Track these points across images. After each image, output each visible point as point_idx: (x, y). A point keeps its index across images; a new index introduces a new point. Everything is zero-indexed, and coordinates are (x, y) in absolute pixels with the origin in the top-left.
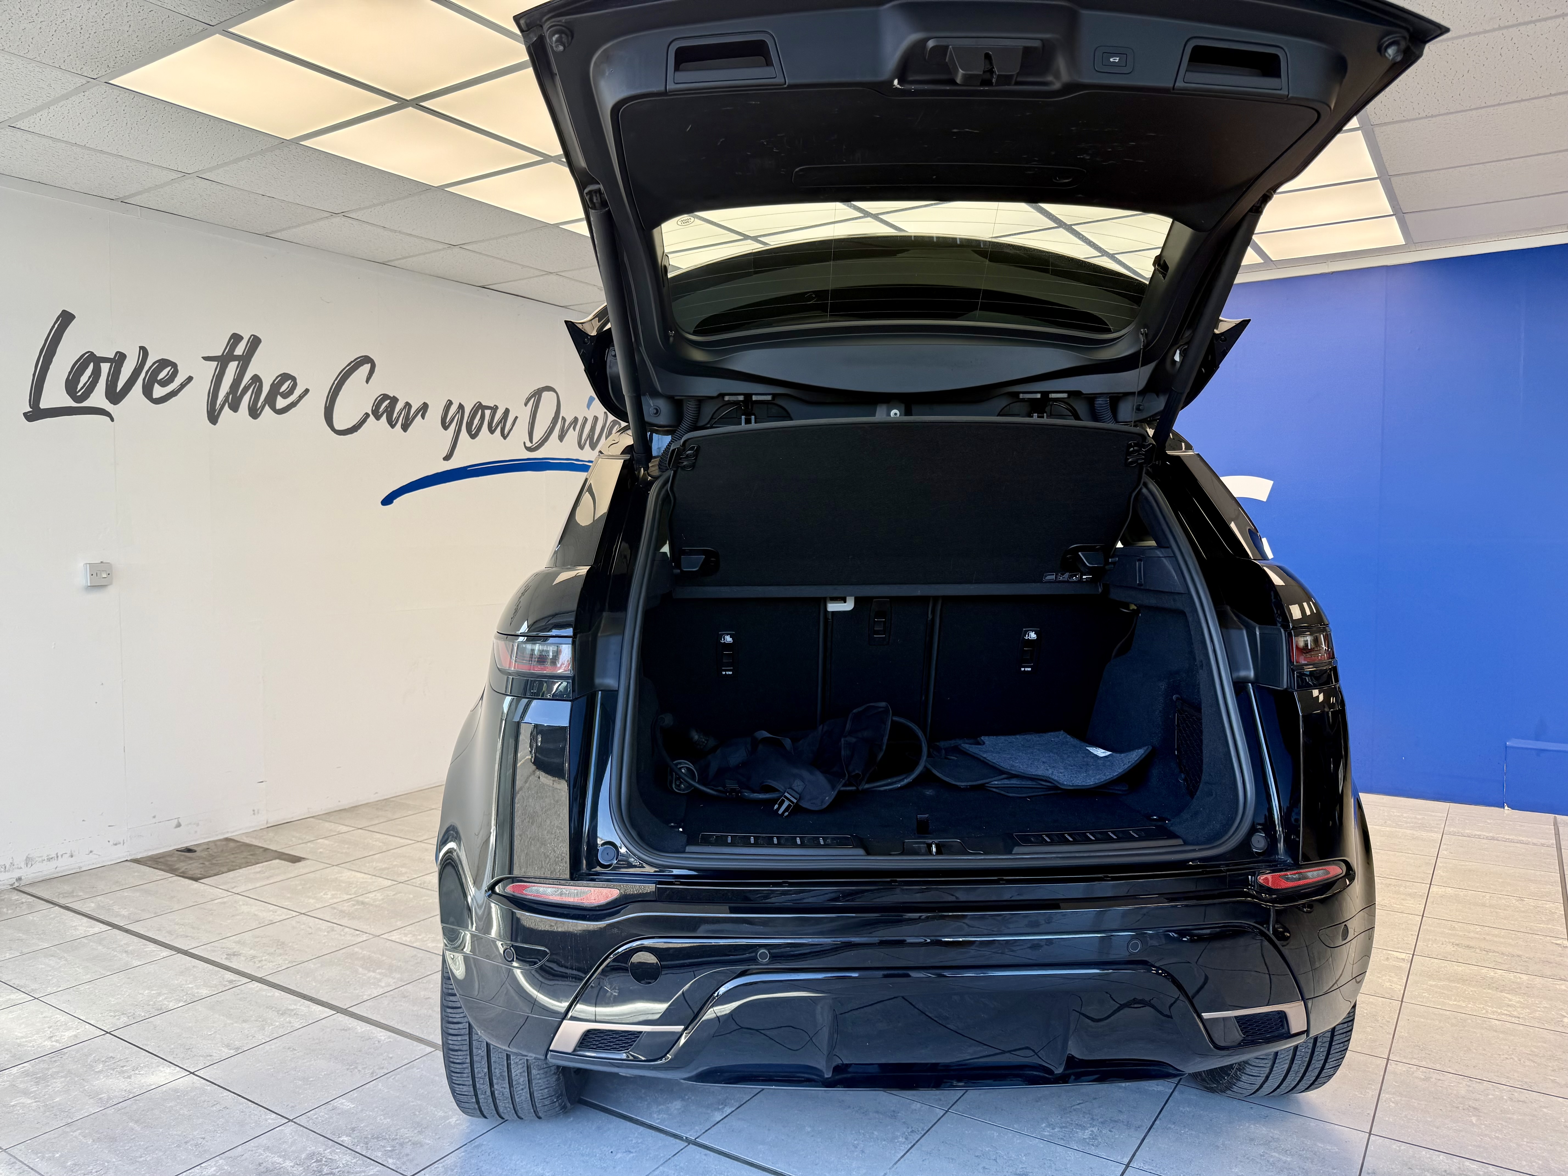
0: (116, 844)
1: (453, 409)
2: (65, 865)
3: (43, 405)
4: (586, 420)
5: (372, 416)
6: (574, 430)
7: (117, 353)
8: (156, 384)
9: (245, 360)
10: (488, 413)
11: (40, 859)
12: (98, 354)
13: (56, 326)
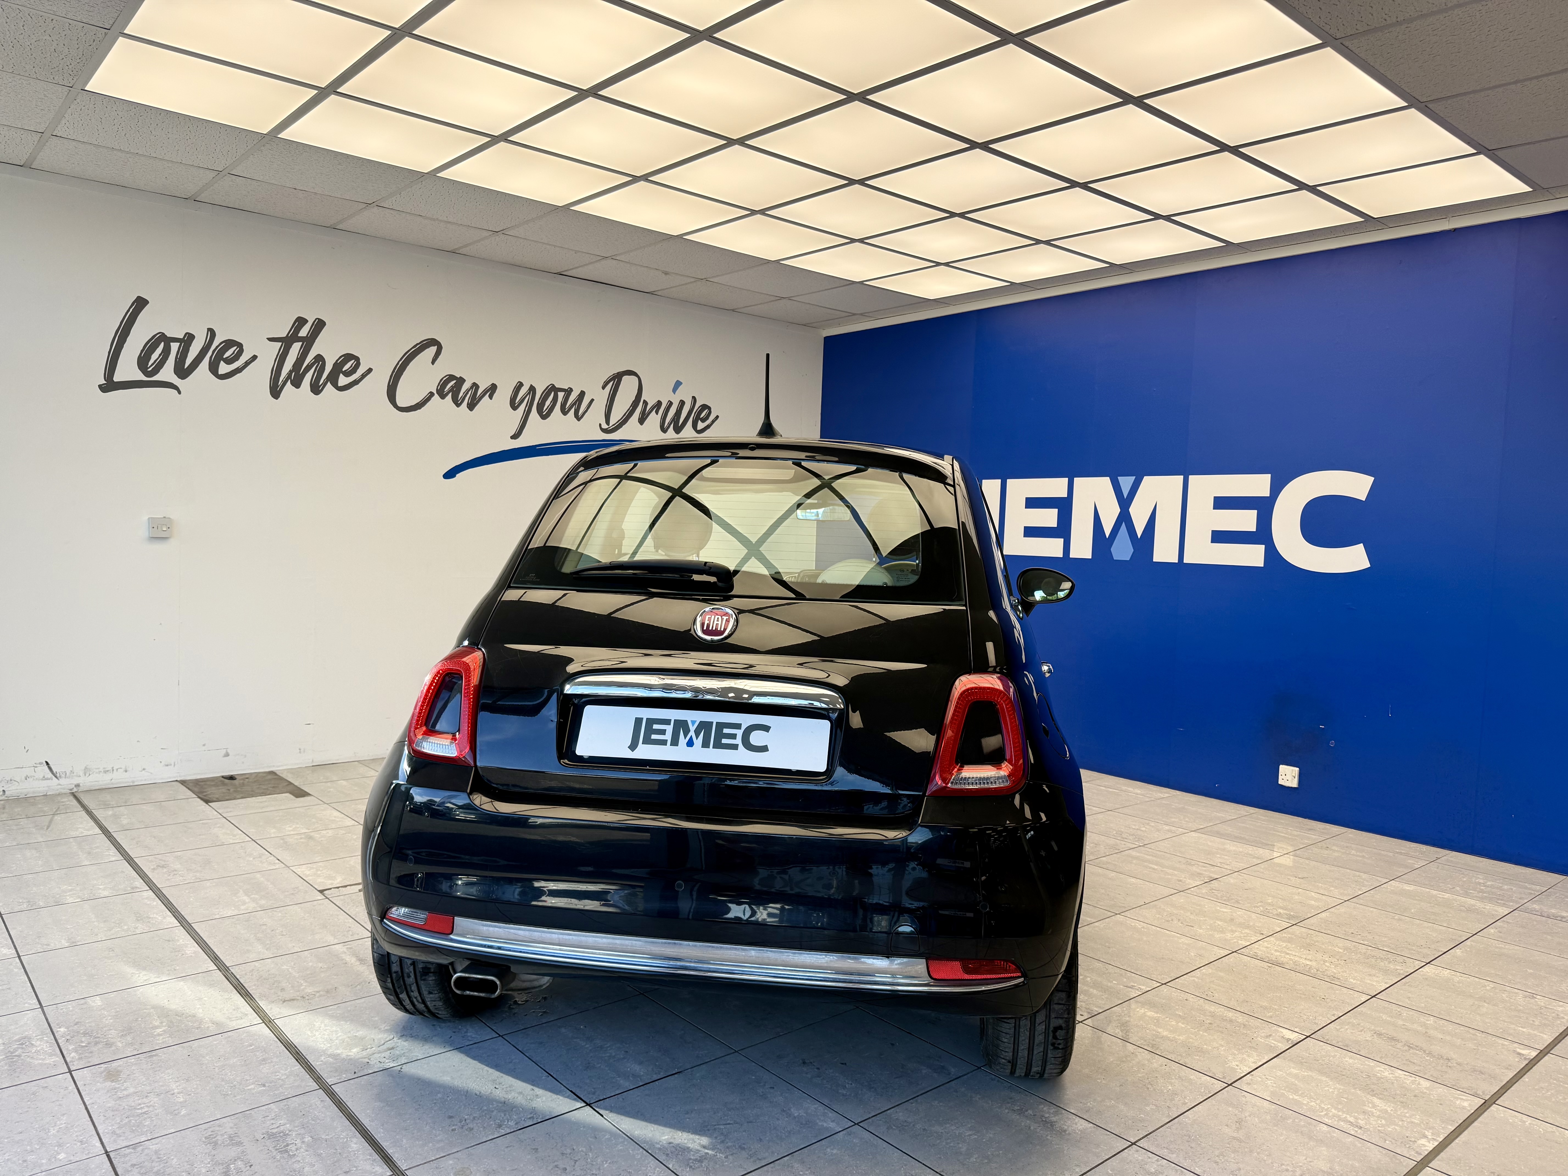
0: (167, 765)
1: (523, 391)
2: (119, 778)
3: (116, 378)
4: (670, 404)
5: (436, 395)
6: (657, 414)
7: (187, 333)
8: (222, 362)
9: (309, 342)
10: (561, 395)
11: (97, 770)
12: (169, 334)
13: (131, 310)
